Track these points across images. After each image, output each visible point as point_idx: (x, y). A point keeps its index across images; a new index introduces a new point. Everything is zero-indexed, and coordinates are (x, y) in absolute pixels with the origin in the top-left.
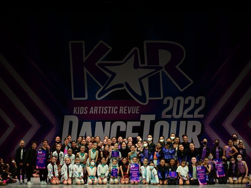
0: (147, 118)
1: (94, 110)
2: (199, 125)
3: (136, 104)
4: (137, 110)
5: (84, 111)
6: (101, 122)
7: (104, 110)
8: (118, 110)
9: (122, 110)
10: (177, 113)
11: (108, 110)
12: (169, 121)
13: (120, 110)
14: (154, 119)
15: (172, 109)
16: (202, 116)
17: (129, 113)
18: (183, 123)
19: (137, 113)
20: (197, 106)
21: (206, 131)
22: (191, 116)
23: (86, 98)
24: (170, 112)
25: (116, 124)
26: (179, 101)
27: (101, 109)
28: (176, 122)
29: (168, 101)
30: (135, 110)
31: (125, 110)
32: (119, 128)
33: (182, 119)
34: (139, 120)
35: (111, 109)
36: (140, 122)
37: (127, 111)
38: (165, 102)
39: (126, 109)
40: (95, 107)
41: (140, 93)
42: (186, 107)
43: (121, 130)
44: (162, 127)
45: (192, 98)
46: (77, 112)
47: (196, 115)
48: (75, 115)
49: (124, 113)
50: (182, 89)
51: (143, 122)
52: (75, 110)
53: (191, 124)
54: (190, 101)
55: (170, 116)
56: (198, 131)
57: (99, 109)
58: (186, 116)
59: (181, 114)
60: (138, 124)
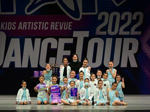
0: (81, 35)
1: (23, 26)
2: (135, 43)
3: (69, 20)
4: (70, 26)
5: (12, 26)
6: (30, 39)
7: (34, 26)
8: (49, 26)
9: (54, 26)
10: (113, 30)
11: (38, 25)
12: (104, 38)
13: (52, 26)
14: (88, 36)
15: (107, 26)
16: (139, 33)
17: (61, 28)
18: (118, 41)
19: (69, 29)
20: (134, 22)
21: (143, 49)
22: (127, 33)
23: (14, 13)
24: (105, 29)
25: (46, 41)
26: (115, 17)
27: (31, 24)
28: (111, 39)
29: (103, 17)
30: (67, 26)
31: (56, 26)
32: (49, 45)
33: (118, 36)
34: (71, 37)
35: (42, 24)
36: (72, 39)
37: (58, 27)
38: (100, 18)
39: (58, 24)
40: (24, 23)
41: (73, 8)
42: (122, 23)
43: (52, 47)
44: (96, 45)
45: (129, 14)
46: (5, 28)
47: (133, 32)
48: (2, 30)
49: (56, 29)
50: (118, 4)
51: (75, 39)
52: (2, 26)
53: (127, 41)
54: (127, 17)
55: (104, 33)
56: (135, 49)
57: (28, 24)
58: (122, 33)
59: (116, 30)
60: (70, 41)
